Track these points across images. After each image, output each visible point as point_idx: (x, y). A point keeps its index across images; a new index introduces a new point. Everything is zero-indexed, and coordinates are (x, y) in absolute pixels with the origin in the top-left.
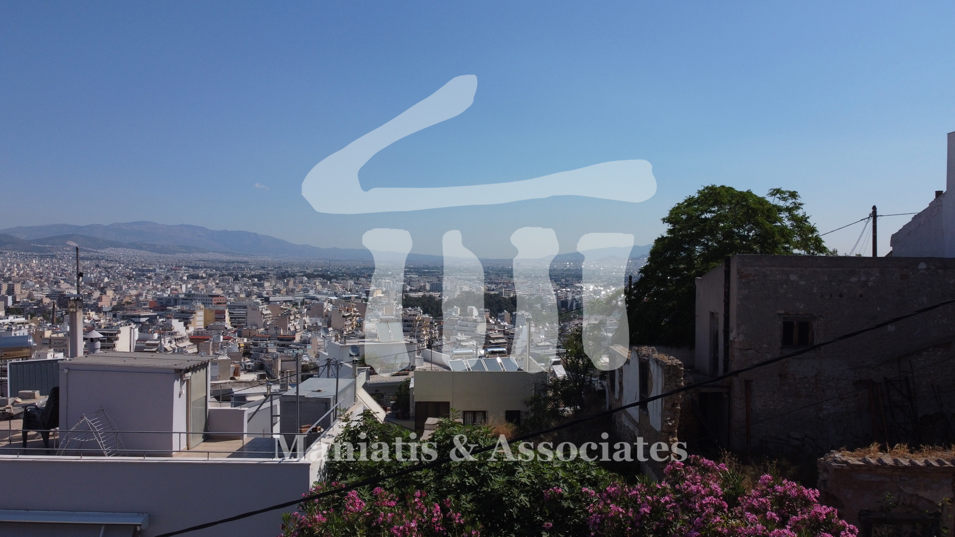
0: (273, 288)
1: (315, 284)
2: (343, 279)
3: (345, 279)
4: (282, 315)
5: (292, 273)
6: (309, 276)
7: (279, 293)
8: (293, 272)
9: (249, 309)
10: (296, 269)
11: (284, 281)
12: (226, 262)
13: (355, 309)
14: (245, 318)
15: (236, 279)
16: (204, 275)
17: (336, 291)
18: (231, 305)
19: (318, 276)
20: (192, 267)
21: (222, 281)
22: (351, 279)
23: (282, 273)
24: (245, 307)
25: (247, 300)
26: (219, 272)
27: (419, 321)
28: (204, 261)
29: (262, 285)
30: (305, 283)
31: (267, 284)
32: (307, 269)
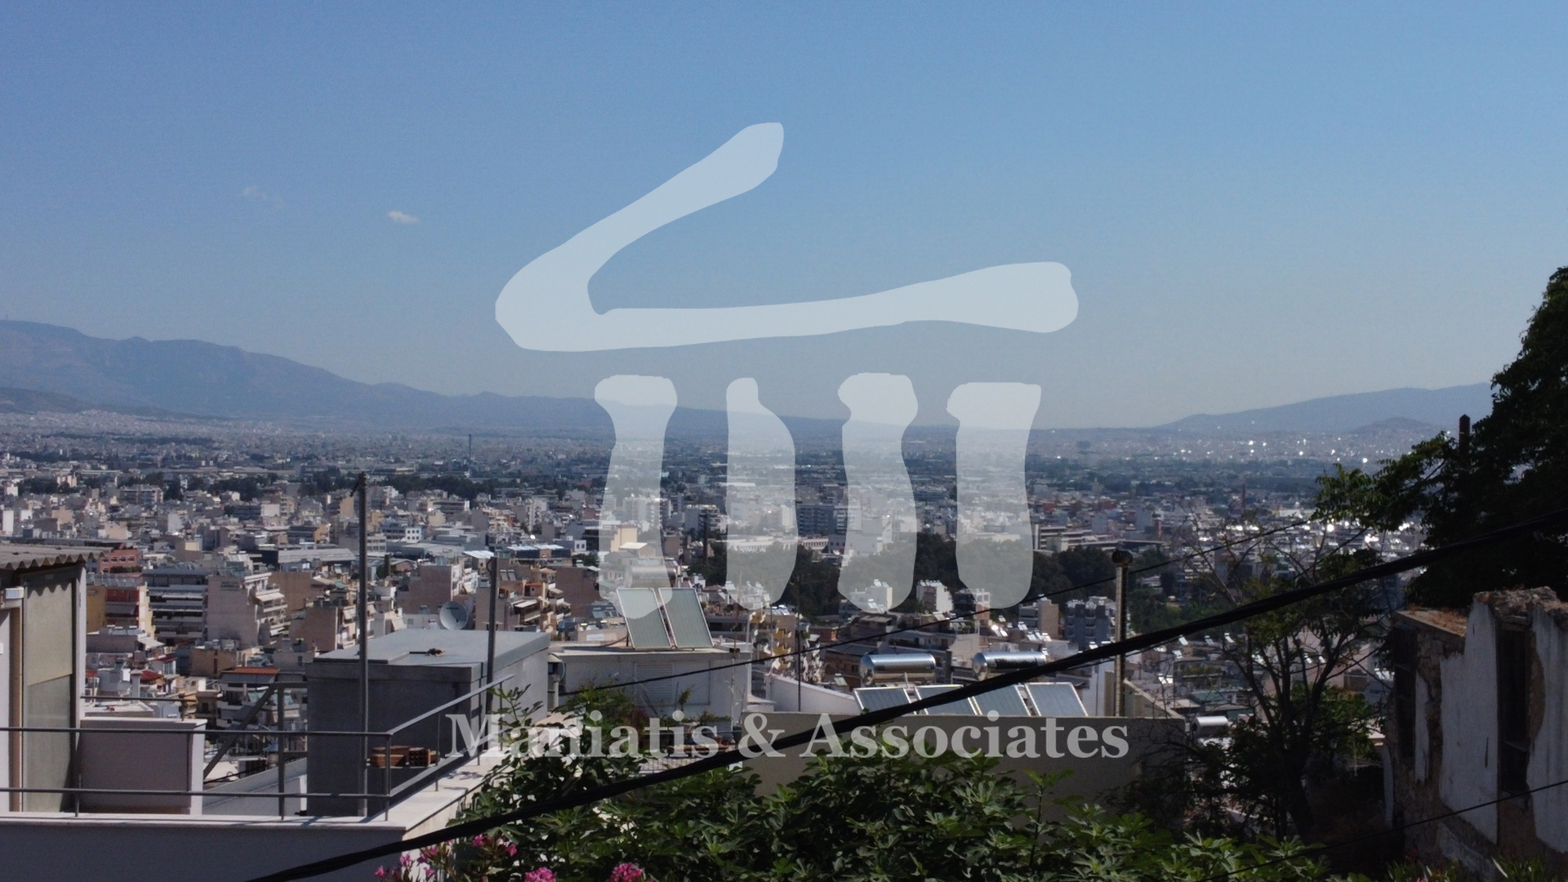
0: (289, 521)
1: (422, 508)
2: (513, 495)
3: (520, 495)
4: (317, 603)
5: (350, 474)
6: (407, 485)
7: (310, 538)
8: (354, 472)
9: (214, 586)
10: (363, 464)
11: (324, 501)
12: (141, 441)
13: (552, 587)
14: (199, 615)
15: (173, 493)
16: (72, 482)
17: (492, 531)
18: (158, 571)
19: (433, 484)
20: (37, 458)
21: (129, 499)
22: (539, 493)
23: (316, 475)
24: (201, 580)
25: (208, 557)
26: (118, 472)
27: (761, 626)
28: (73, 436)
29: (253, 514)
30: (391, 506)
31: (269, 510)
32: (397, 461)
